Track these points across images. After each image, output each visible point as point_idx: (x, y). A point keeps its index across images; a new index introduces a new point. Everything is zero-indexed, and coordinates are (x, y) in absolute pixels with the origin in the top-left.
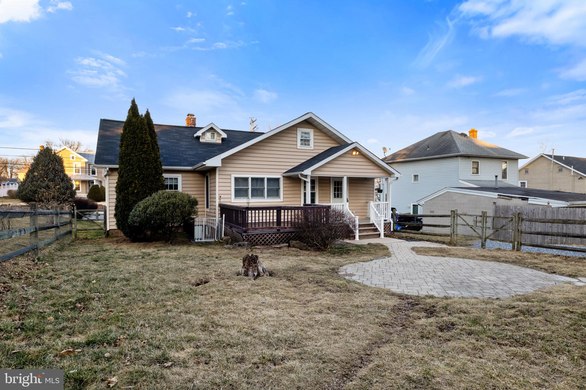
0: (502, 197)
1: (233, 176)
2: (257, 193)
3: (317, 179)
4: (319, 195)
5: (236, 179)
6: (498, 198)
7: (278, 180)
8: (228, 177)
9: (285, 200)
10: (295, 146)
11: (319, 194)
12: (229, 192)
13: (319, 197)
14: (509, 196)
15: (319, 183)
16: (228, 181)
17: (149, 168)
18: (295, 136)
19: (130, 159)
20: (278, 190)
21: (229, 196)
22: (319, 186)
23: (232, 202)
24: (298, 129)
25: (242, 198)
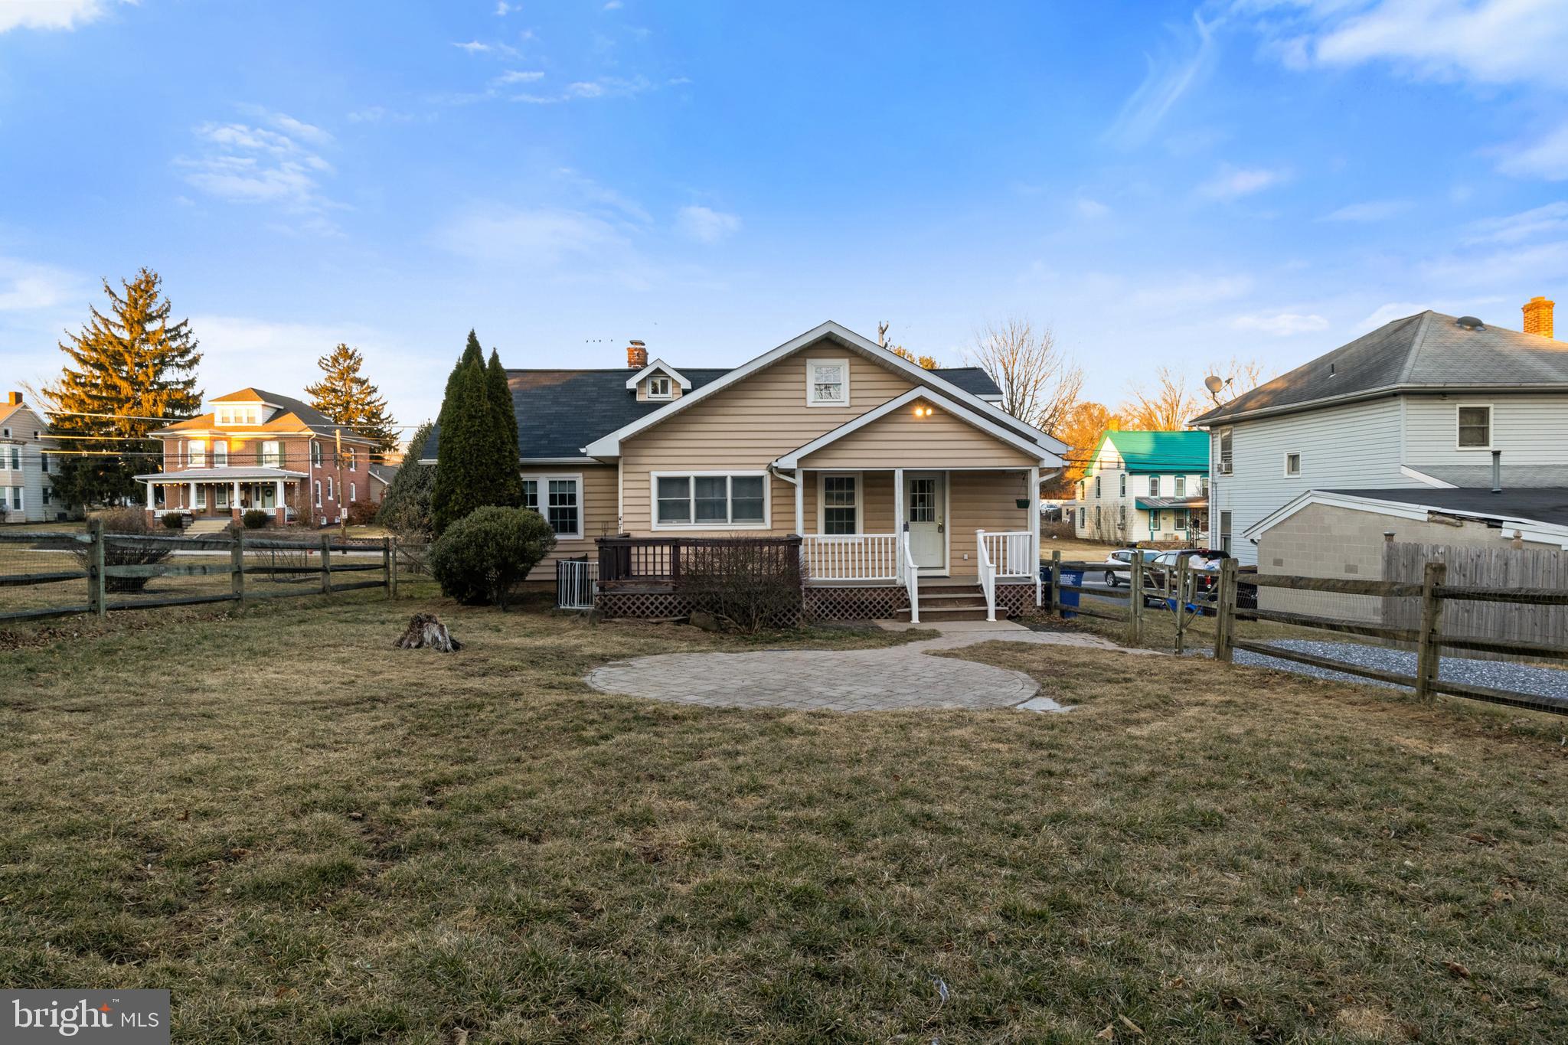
0: (1437, 517)
1: (655, 475)
2: (710, 510)
3: (861, 477)
4: (864, 516)
5: (662, 481)
6: (1429, 521)
7: (759, 480)
8: (644, 477)
9: (777, 525)
10: (801, 403)
11: (865, 511)
12: (645, 510)
13: (865, 520)
14: (1453, 516)
15: (866, 485)
16: (644, 485)
17: (482, 464)
18: (800, 378)
19: (452, 449)
20: (760, 504)
21: (645, 518)
22: (865, 494)
23: (653, 529)
24: (808, 361)
25: (675, 521)
